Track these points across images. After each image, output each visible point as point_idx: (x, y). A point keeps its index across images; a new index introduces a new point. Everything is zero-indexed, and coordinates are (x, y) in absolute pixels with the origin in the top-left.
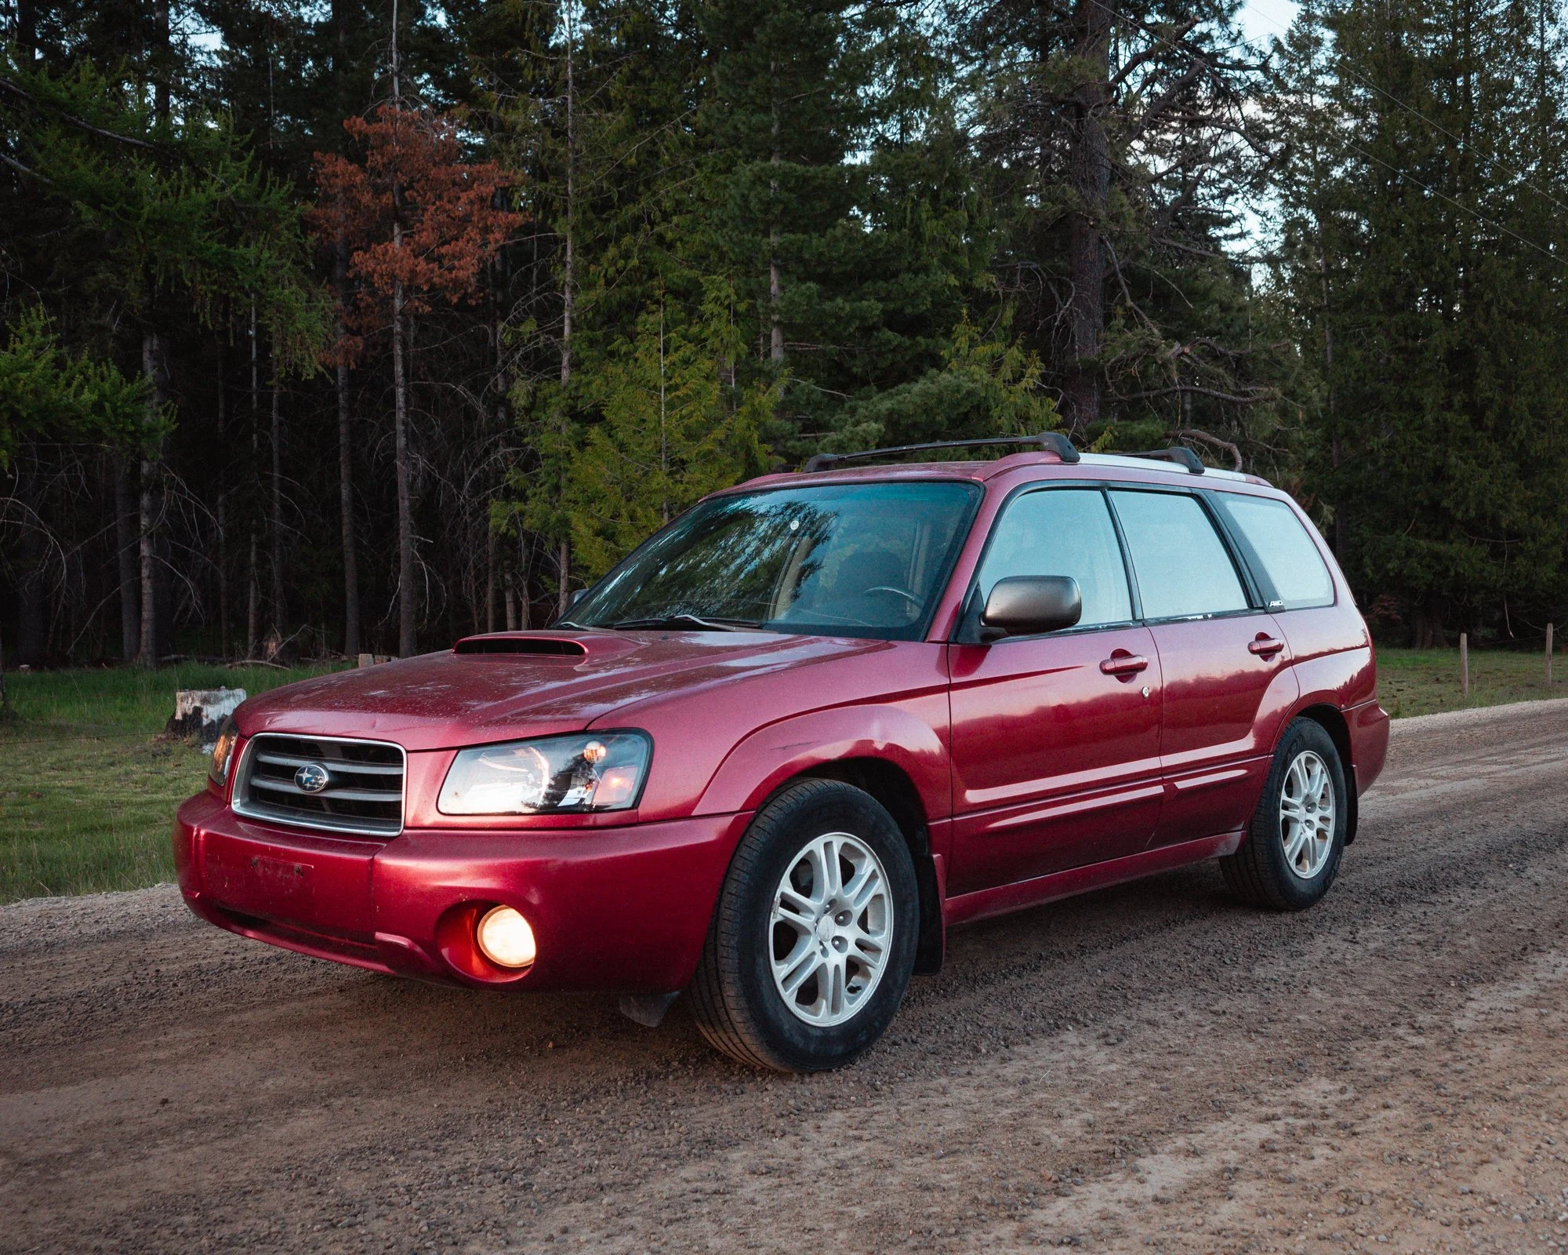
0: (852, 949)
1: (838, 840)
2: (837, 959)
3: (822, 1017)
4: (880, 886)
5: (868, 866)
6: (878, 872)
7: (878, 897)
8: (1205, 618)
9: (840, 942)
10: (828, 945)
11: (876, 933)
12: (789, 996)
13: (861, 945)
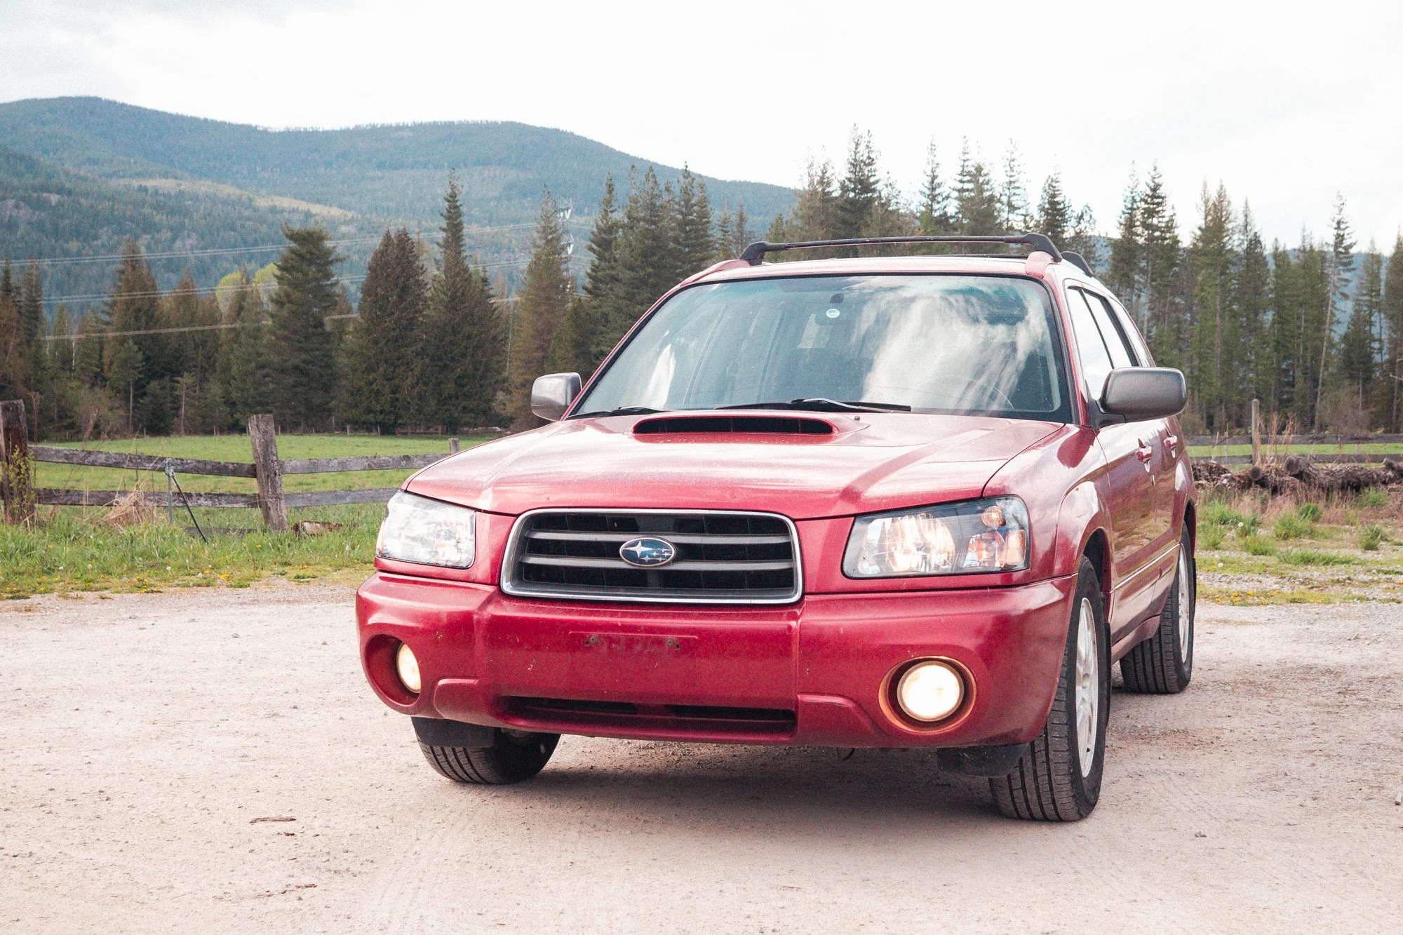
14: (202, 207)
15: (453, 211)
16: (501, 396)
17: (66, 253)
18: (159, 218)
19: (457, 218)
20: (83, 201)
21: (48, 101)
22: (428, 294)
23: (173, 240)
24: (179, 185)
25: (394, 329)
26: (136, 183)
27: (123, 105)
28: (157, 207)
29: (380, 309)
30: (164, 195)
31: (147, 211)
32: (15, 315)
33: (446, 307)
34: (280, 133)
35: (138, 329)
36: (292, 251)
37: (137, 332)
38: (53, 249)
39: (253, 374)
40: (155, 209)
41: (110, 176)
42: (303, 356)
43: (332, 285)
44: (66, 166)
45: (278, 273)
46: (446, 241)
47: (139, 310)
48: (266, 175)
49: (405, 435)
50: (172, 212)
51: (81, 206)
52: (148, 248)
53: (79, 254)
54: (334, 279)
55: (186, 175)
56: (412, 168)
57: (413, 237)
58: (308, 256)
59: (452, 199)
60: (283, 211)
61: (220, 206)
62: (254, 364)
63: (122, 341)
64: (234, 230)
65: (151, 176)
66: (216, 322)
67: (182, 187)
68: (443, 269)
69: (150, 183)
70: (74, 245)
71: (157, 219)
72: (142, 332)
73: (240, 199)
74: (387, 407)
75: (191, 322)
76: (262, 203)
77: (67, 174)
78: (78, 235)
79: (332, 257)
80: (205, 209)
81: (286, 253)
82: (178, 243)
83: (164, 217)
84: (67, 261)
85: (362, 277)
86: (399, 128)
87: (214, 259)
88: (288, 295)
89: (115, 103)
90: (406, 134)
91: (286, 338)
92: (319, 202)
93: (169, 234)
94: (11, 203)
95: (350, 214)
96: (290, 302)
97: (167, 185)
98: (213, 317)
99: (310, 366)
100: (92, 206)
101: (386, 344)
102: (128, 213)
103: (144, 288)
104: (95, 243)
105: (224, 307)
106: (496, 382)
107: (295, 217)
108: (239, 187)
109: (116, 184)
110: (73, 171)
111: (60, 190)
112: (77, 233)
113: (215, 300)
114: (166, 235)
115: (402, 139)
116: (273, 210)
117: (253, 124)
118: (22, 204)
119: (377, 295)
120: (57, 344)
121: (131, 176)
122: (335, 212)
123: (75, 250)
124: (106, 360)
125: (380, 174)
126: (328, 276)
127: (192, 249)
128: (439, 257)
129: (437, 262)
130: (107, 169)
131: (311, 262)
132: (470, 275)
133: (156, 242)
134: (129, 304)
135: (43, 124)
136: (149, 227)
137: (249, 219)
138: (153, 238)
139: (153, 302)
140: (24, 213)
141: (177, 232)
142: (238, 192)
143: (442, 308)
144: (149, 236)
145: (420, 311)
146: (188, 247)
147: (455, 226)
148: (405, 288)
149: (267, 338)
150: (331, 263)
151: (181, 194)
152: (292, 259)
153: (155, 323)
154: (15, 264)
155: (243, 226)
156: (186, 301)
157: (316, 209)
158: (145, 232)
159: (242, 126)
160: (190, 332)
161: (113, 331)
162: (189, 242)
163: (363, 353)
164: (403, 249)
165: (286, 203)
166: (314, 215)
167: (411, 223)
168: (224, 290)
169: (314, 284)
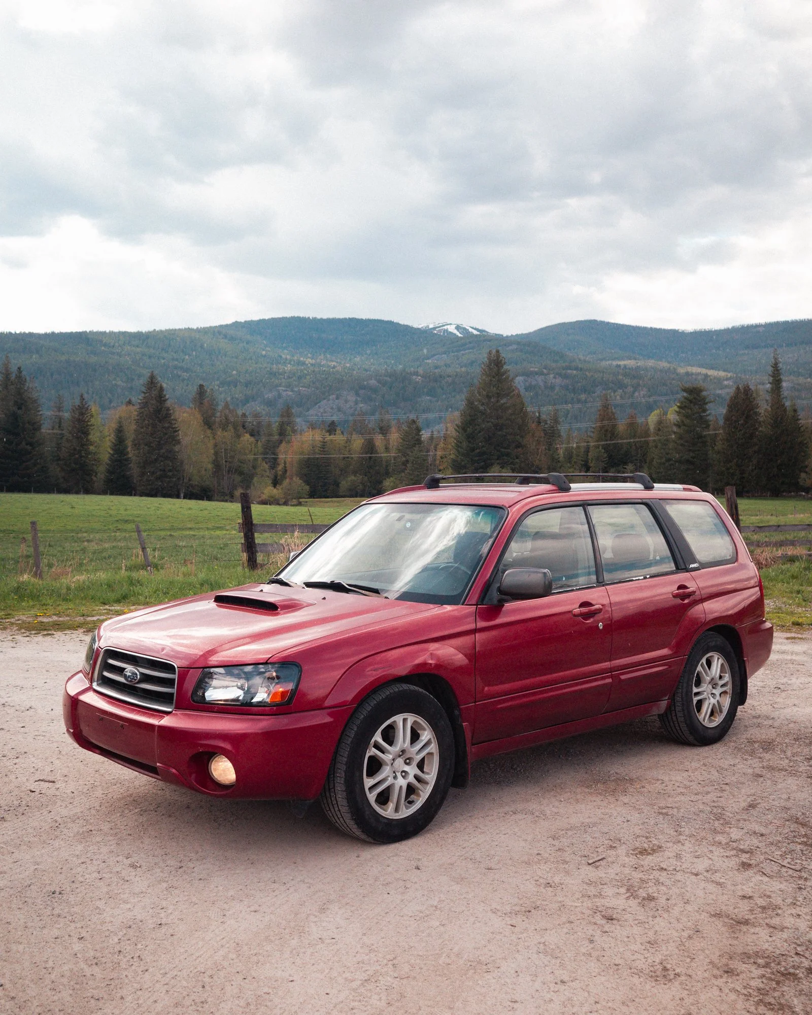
0: (411, 779)
1: (411, 718)
2: (402, 782)
3: (389, 812)
4: (434, 748)
5: (427, 735)
6: (432, 740)
7: (430, 754)
8: (645, 578)
9: (405, 774)
10: (399, 775)
11: (428, 774)
12: (372, 797)
13: (416, 777)
14: (650, 374)
15: (776, 372)
16: (803, 475)
17: (579, 401)
18: (627, 381)
19: (778, 377)
20: (587, 373)
21: (571, 323)
22: (761, 419)
23: (634, 392)
24: (637, 363)
25: (742, 439)
26: (615, 363)
27: (608, 323)
28: (626, 375)
29: (734, 427)
30: (629, 369)
31: (620, 377)
32: (543, 435)
33: (772, 426)
34: (691, 333)
35: (607, 441)
36: (686, 398)
37: (606, 443)
38: (573, 399)
39: (664, 464)
40: (624, 376)
41: (601, 360)
42: (691, 454)
43: (707, 415)
44: (579, 356)
45: (677, 410)
46: (772, 389)
47: (607, 431)
48: (684, 355)
49: (748, 497)
50: (634, 377)
51: (587, 376)
52: (621, 397)
53: (586, 402)
54: (708, 412)
55: (641, 358)
56: (765, 348)
57: (752, 387)
58: (694, 400)
59: (775, 366)
60: (692, 374)
61: (659, 373)
62: (664, 459)
63: (597, 447)
64: (666, 386)
65: (622, 359)
66: (649, 436)
67: (639, 364)
68: (770, 405)
69: (622, 363)
70: (583, 397)
71: (625, 382)
72: (609, 442)
73: (669, 369)
74: (738, 482)
75: (634, 436)
76: (682, 371)
77: (580, 360)
78: (585, 391)
79: (707, 401)
80: (651, 375)
81: (683, 399)
82: (636, 394)
83: (629, 380)
84: (580, 406)
85: (724, 411)
86: (757, 326)
87: (655, 402)
88: (683, 422)
89: (604, 322)
90: (761, 329)
91: (682, 445)
92: (713, 369)
93: (632, 389)
94: (552, 376)
95: (729, 375)
96: (684, 425)
97: (630, 363)
98: (647, 433)
99: (695, 460)
100: (592, 376)
101: (737, 447)
102: (611, 379)
103: (610, 419)
104: (594, 395)
105: (652, 427)
106: (802, 467)
107: (700, 377)
108: (669, 362)
109: (605, 364)
110: (582, 358)
111: (576, 369)
112: (584, 390)
113: (647, 424)
114: (630, 389)
115: (759, 332)
116: (687, 374)
117: (677, 329)
118: (557, 376)
119: (732, 420)
120: (567, 449)
121: (612, 360)
122: (722, 374)
123: (584, 399)
124: (590, 457)
125: (746, 352)
126: (705, 411)
127: (644, 397)
128: (768, 398)
129: (767, 401)
130: (600, 356)
131: (695, 404)
132: (786, 408)
133: (625, 394)
134: (602, 428)
135: (568, 335)
136: (622, 386)
137: (673, 379)
138: (623, 391)
139: (614, 426)
140: (559, 381)
141: (636, 387)
142: (668, 365)
143: (769, 427)
144: (621, 391)
145: (757, 429)
146: (642, 395)
147: (778, 381)
148: (748, 417)
149: (671, 445)
150: (707, 403)
151: (638, 367)
152: (685, 402)
153: (615, 438)
154: (544, 409)
155: (671, 384)
156: (632, 425)
157: (711, 373)
158: (620, 388)
159: (671, 330)
160: (634, 442)
161: (594, 442)
162: (642, 393)
163: (724, 452)
164: (747, 395)
165: (695, 370)
166: (710, 376)
167: (764, 378)
168: (653, 419)
169: (697, 415)
